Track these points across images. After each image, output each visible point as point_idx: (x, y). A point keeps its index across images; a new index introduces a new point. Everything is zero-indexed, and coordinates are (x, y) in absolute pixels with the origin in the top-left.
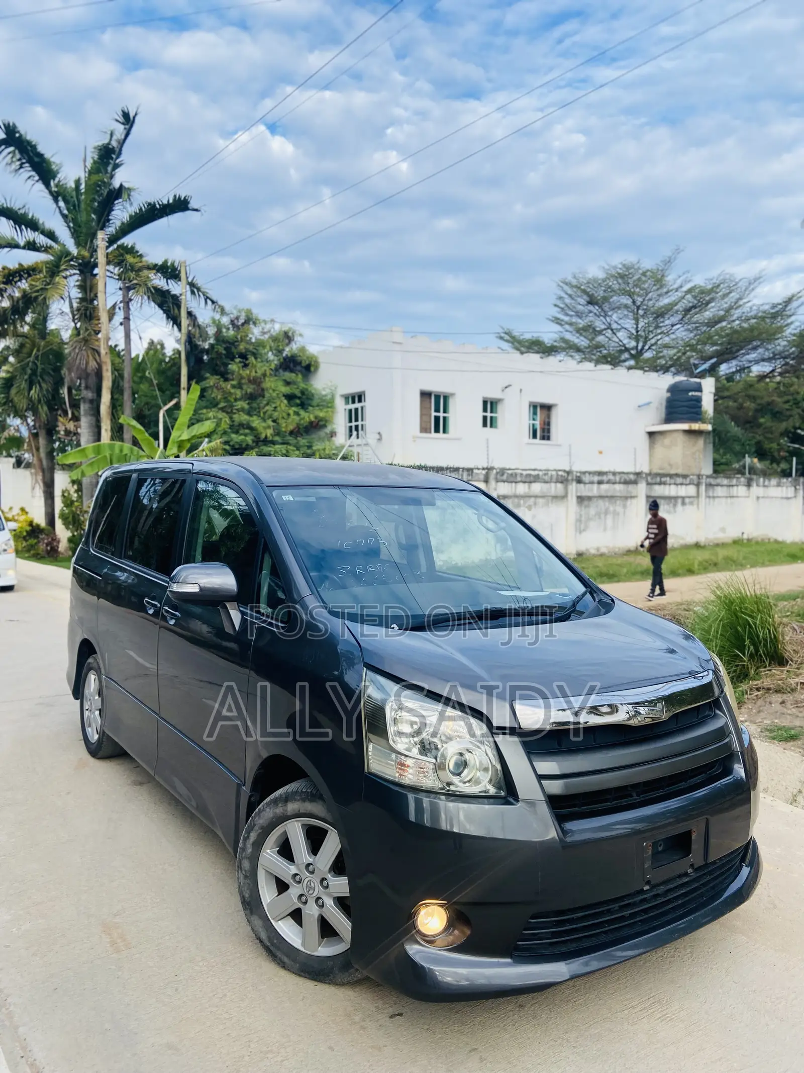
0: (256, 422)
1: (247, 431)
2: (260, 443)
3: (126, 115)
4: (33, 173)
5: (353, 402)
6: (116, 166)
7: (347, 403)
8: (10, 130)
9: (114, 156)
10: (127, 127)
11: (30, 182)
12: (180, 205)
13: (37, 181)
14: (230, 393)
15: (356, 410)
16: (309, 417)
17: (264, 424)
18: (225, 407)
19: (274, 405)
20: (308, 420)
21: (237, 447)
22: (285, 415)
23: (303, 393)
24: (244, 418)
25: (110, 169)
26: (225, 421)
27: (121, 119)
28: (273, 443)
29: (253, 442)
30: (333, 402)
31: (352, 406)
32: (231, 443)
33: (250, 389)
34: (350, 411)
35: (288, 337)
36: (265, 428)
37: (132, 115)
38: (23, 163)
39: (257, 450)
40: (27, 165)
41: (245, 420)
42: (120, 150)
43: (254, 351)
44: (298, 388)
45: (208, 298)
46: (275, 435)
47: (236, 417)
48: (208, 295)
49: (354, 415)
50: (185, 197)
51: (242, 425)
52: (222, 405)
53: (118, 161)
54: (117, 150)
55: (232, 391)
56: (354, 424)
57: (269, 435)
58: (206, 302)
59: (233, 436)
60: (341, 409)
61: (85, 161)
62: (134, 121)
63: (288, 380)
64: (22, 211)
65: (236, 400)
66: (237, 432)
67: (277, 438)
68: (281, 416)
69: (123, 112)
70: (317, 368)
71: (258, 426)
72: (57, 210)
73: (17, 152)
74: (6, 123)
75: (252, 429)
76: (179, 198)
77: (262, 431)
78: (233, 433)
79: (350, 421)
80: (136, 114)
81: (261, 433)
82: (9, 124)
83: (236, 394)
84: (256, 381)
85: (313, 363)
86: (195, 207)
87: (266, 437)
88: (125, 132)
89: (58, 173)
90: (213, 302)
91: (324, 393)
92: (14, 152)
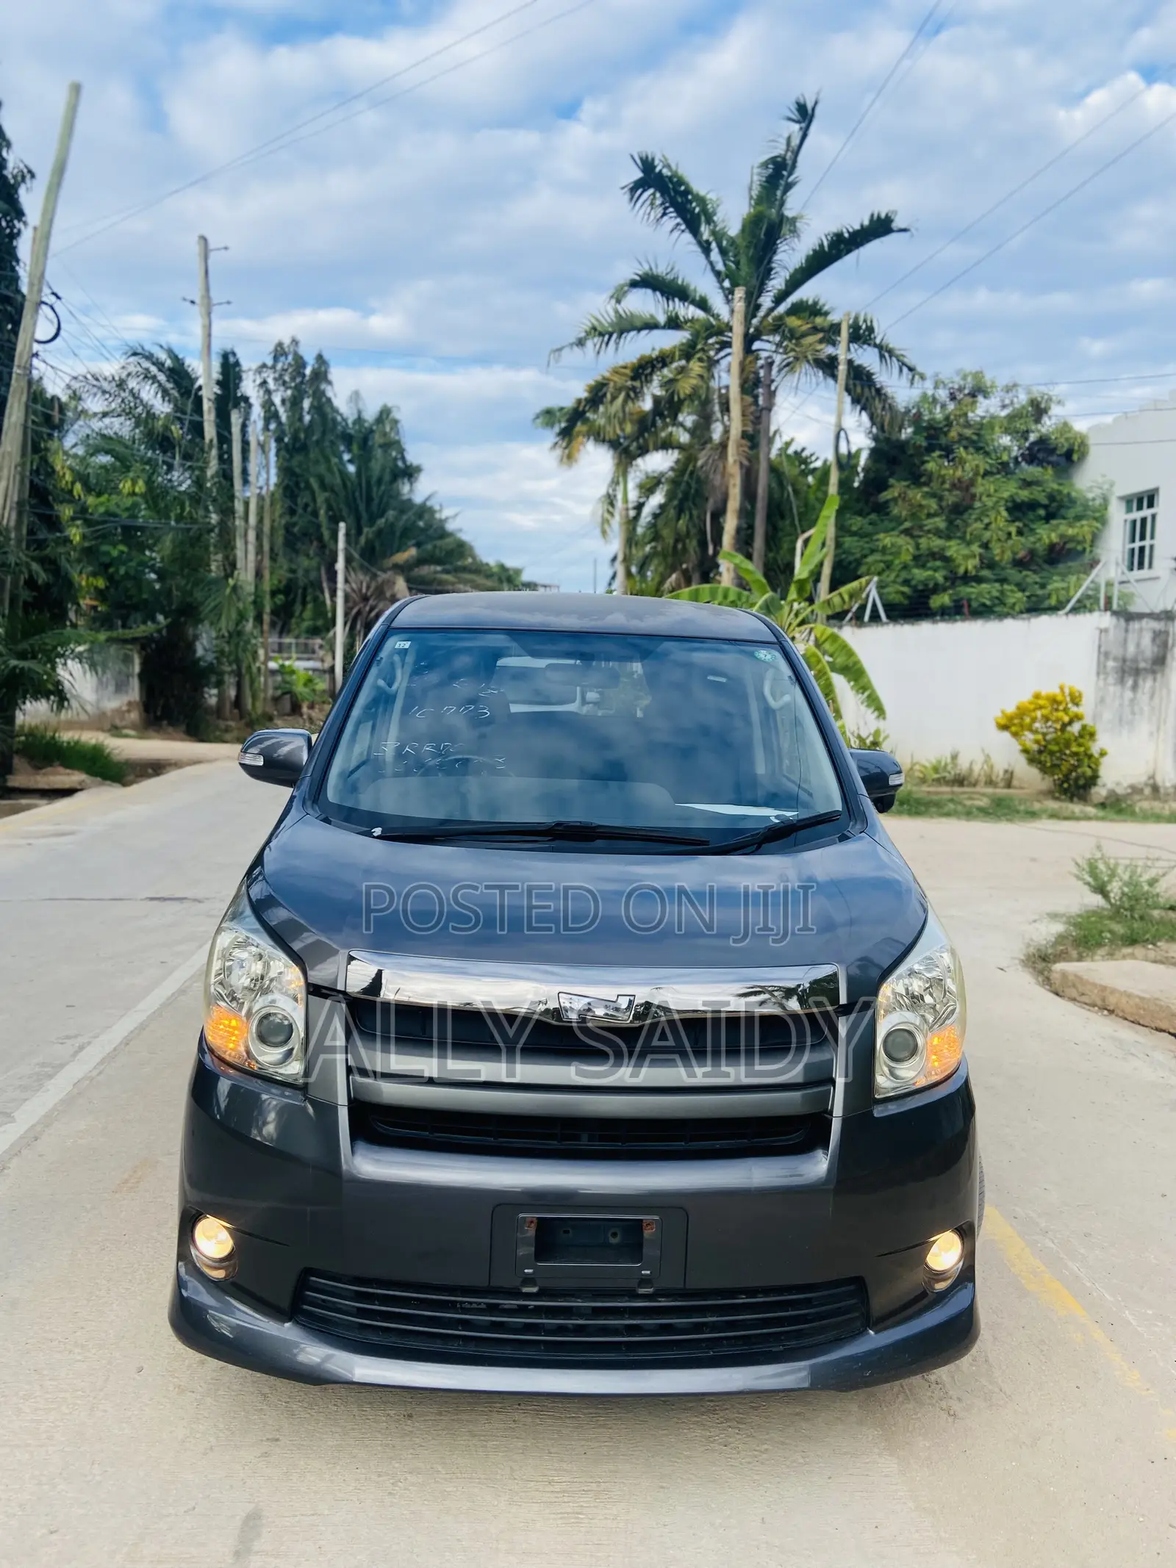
0: (954, 549)
1: (938, 563)
2: (958, 582)
3: (802, 108)
4: (679, 220)
5: (1140, 508)
6: (789, 187)
7: (1129, 510)
8: (647, 165)
9: (785, 173)
10: (803, 125)
11: (676, 233)
12: (880, 227)
13: (683, 231)
14: (921, 506)
15: (1144, 520)
16: (1049, 537)
17: (966, 552)
18: (912, 528)
19: (986, 520)
20: (1047, 541)
21: (920, 587)
22: (1002, 535)
23: (1052, 497)
24: (937, 543)
25: (779, 193)
26: (908, 550)
27: (796, 116)
28: (979, 580)
29: (946, 578)
30: (1106, 509)
31: (1137, 515)
32: (913, 583)
33: (951, 498)
34: (1134, 522)
35: (1038, 410)
36: (966, 557)
37: (809, 106)
38: (666, 208)
39: (951, 592)
40: (671, 209)
41: (936, 546)
42: (795, 161)
43: (975, 438)
44: (1044, 491)
45: (904, 364)
46: (982, 568)
47: (924, 542)
48: (906, 360)
49: (1141, 530)
50: (887, 215)
51: (934, 555)
52: (907, 525)
53: (790, 179)
54: (789, 162)
55: (924, 502)
56: (1137, 544)
57: (970, 567)
58: (901, 370)
59: (916, 571)
60: (1118, 518)
61: (750, 189)
62: (813, 115)
63: (1029, 479)
64: (670, 277)
65: (929, 516)
66: (923, 566)
67: (986, 573)
68: (995, 537)
69: (798, 103)
70: (1083, 456)
71: (955, 555)
72: (709, 267)
73: (658, 195)
74: (644, 156)
75: (947, 560)
76: (879, 217)
77: (962, 562)
78: (917, 566)
79: (1133, 540)
80: (816, 103)
81: (959, 566)
82: (647, 157)
83: (929, 506)
84: (964, 486)
85: (1076, 448)
86: (903, 226)
87: (966, 572)
88: (801, 133)
89: (715, 214)
90: (911, 369)
91: (1090, 496)
92: (654, 194)
